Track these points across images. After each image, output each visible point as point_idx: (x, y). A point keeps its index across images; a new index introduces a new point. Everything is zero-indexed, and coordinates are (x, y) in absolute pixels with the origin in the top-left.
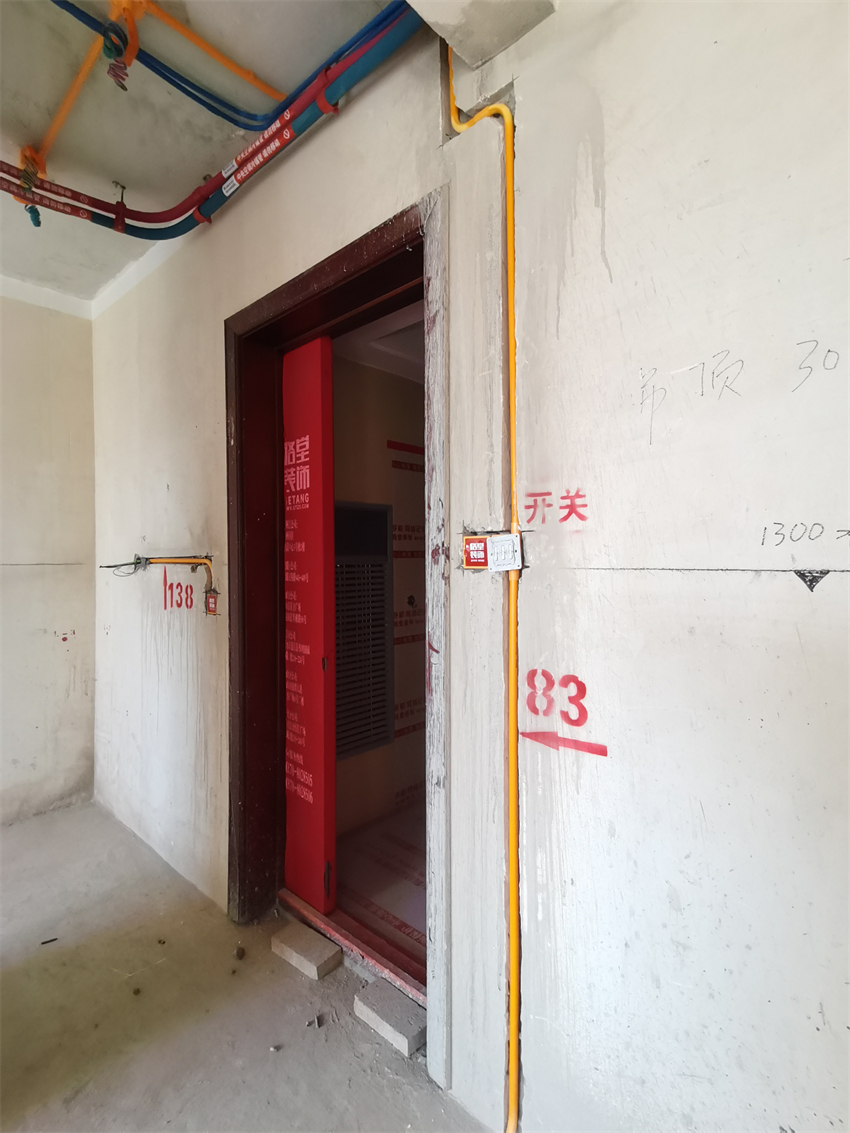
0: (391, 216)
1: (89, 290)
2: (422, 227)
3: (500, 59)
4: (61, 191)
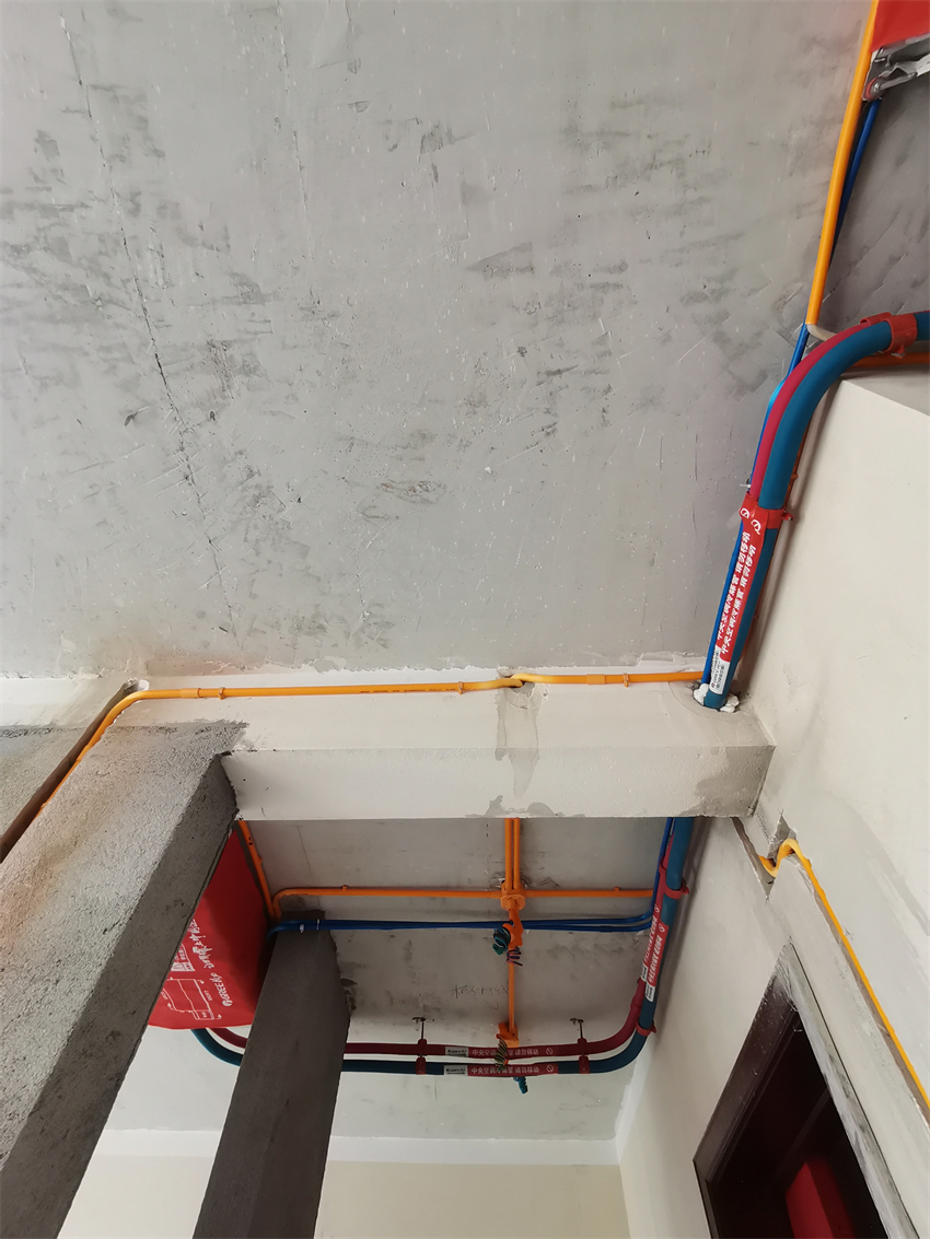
0: (763, 996)
1: (608, 1131)
2: (792, 1002)
3: (763, 799)
4: (530, 1052)
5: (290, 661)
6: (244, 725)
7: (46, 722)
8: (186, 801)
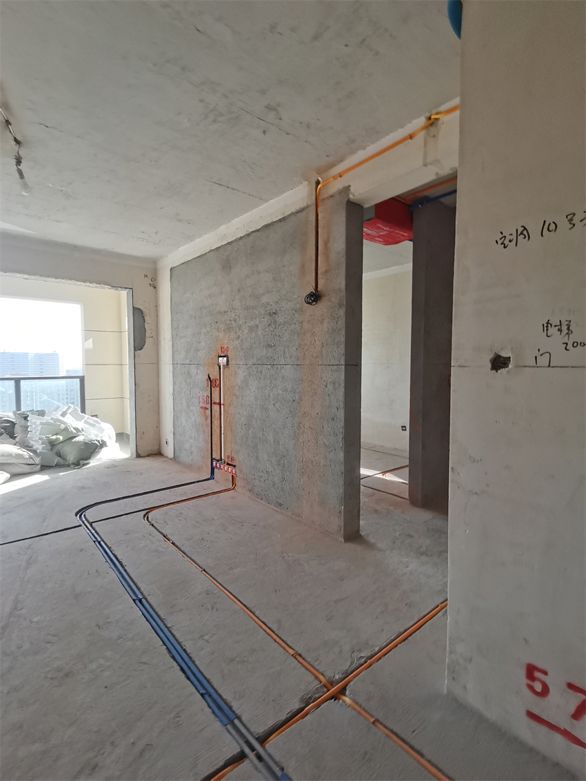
5: (353, 152)
6: (350, 186)
7: (305, 205)
8: (345, 219)
